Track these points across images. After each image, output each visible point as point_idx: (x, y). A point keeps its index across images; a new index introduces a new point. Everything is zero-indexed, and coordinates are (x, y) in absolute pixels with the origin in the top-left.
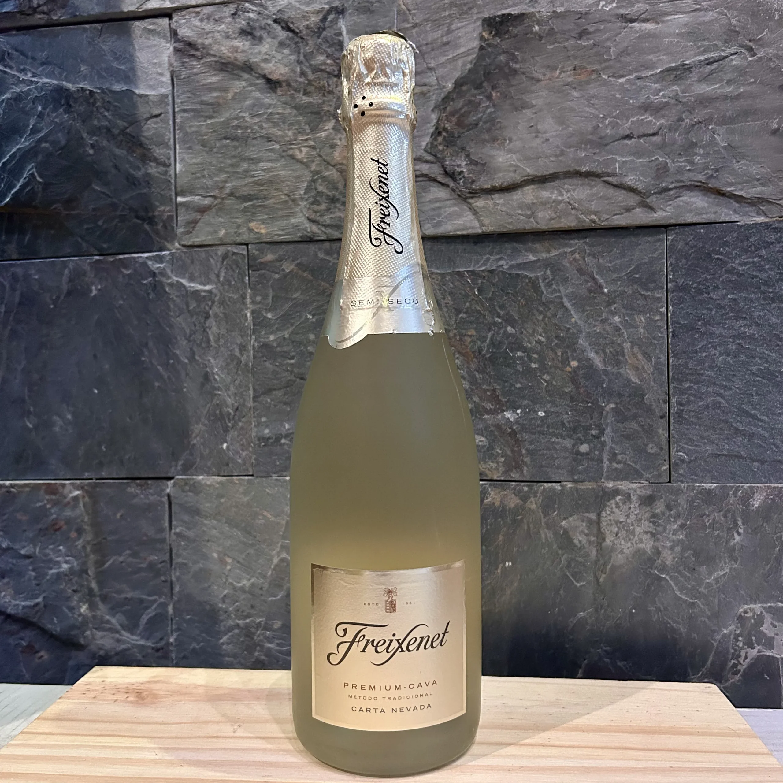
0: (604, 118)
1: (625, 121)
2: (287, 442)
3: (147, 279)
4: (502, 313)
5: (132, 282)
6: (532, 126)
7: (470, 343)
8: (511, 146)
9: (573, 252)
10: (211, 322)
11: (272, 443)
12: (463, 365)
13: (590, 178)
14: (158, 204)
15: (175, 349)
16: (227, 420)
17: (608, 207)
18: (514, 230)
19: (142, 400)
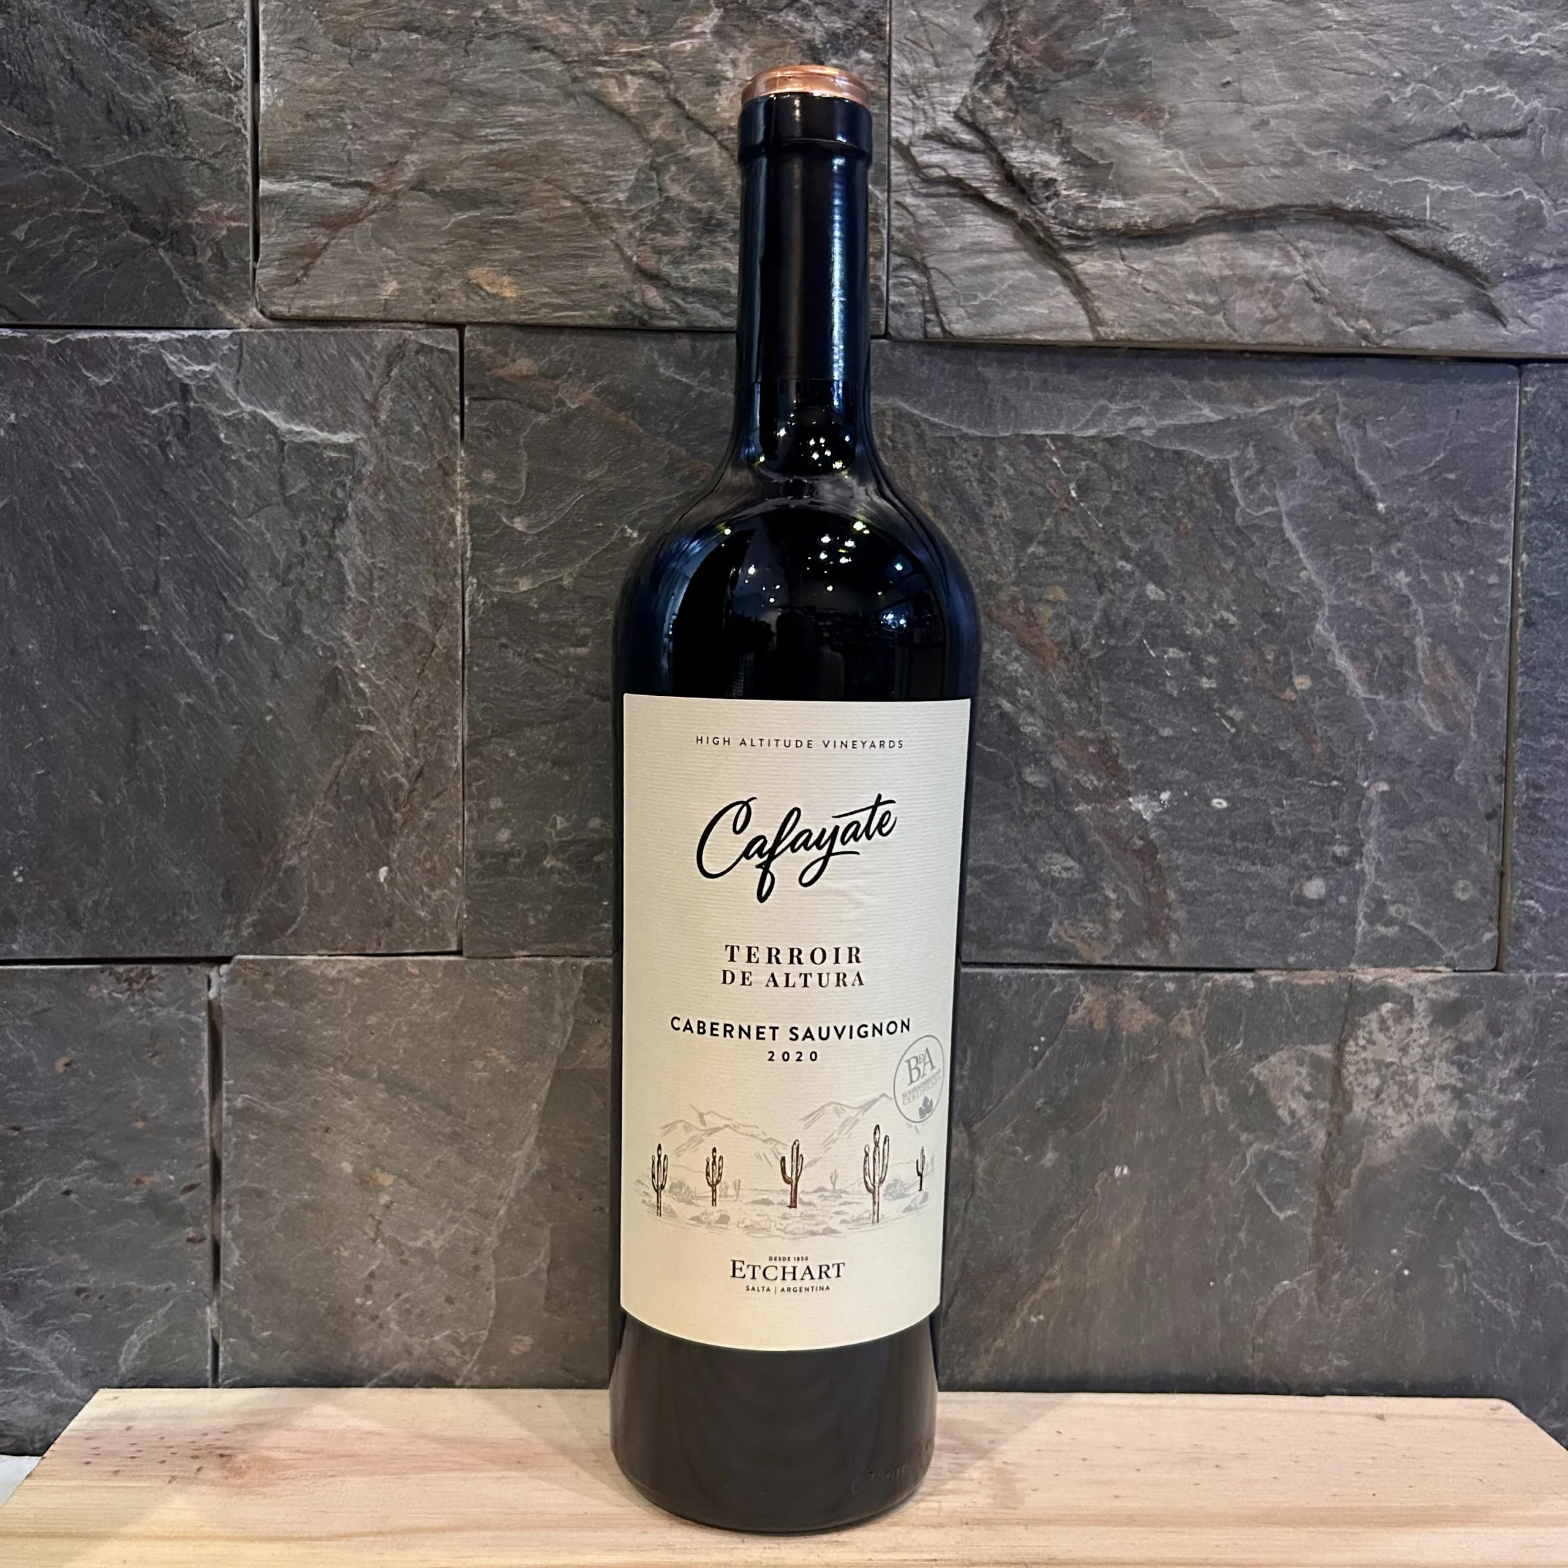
0: (1403, 81)
1: (1448, 95)
2: (559, 865)
3: (160, 405)
4: (1135, 547)
5: (114, 409)
6: (1228, 83)
7: (1050, 621)
8: (1178, 126)
9: (1308, 408)
10: (350, 533)
11: (517, 868)
12: (1031, 677)
13: (1358, 227)
14: (202, 195)
15: (240, 605)
16: (390, 801)
17: (1398, 303)
18: (1175, 341)
19: (136, 743)
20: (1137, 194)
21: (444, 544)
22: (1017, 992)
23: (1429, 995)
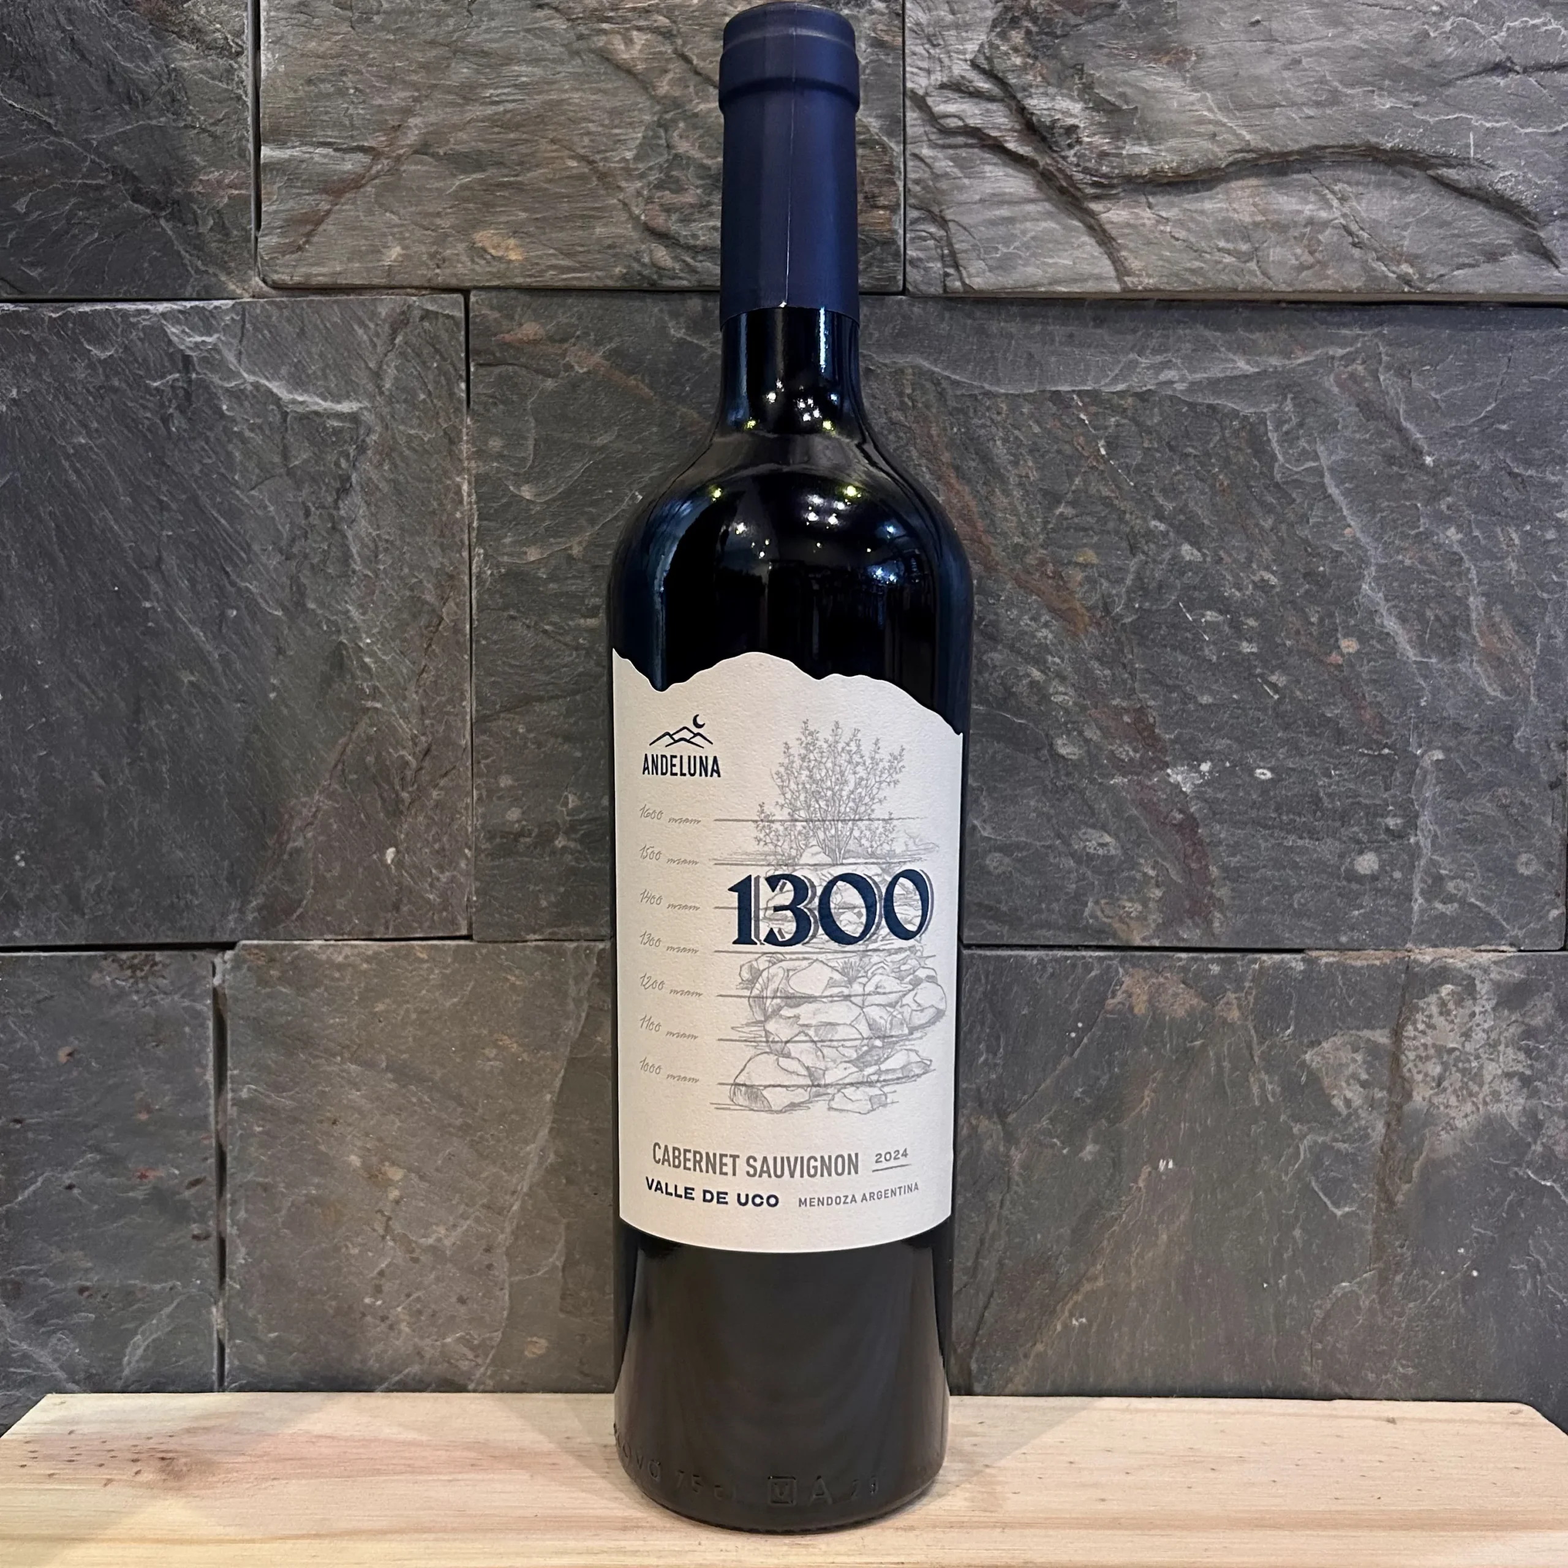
0: (1442, 15)
1: (1490, 28)
2: (572, 845)
3: (162, 377)
4: (1169, 506)
5: (117, 383)
6: (1258, 22)
7: (1081, 585)
8: (1204, 68)
9: (1349, 359)
10: (355, 504)
11: (527, 848)
12: (1062, 643)
13: (1399, 167)
14: (203, 164)
15: (243, 579)
16: (397, 781)
17: (1442, 246)
18: (1206, 290)
19: (139, 723)
20: (1161, 140)
21: (453, 514)
22: (1052, 975)
23: (1492, 976)
